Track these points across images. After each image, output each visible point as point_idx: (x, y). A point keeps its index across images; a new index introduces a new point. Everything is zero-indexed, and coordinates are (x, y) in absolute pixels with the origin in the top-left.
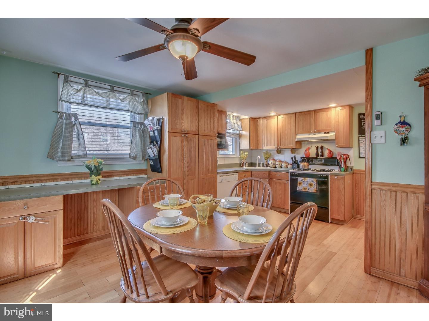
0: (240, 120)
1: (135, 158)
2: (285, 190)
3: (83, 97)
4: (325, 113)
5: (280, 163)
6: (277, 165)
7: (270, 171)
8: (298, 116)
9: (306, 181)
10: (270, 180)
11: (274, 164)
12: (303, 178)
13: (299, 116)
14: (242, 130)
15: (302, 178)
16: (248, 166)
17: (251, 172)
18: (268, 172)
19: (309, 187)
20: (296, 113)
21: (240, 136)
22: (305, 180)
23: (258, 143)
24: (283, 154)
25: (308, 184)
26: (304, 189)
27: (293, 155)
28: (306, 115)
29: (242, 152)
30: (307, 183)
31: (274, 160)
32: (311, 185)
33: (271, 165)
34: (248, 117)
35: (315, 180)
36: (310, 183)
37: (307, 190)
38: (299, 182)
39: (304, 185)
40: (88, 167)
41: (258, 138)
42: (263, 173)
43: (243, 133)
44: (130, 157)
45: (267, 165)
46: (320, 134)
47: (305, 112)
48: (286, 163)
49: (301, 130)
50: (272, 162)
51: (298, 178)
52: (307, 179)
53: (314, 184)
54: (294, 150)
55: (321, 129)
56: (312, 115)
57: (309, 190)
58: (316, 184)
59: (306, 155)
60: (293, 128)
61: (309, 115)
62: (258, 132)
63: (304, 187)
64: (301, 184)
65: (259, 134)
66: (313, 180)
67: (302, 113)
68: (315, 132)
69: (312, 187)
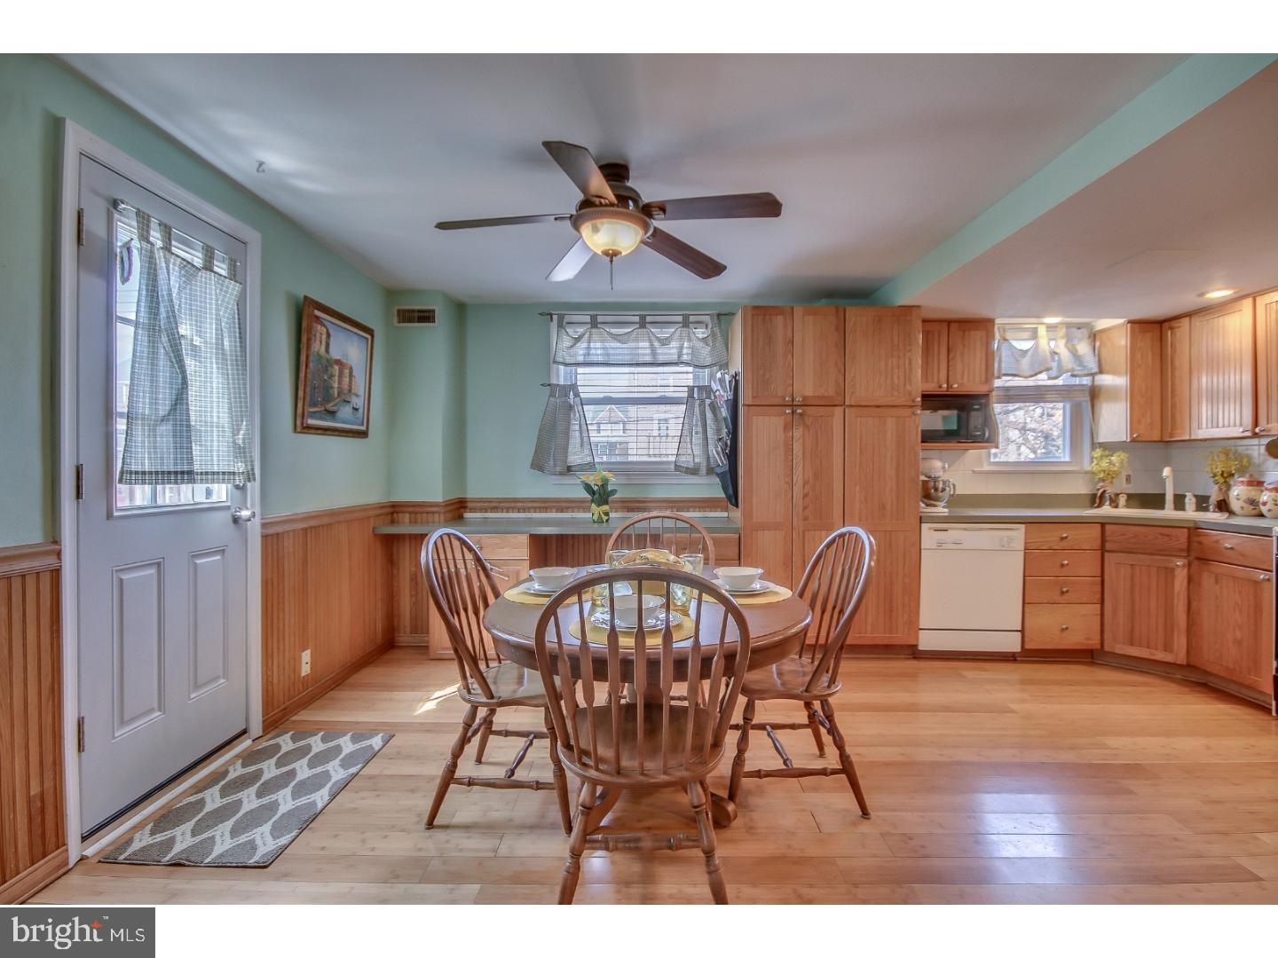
0: (1094, 336)
1: (694, 471)
3: (589, 348)
6: (1266, 504)
7: (1194, 530)
10: (1196, 562)
11: (1252, 502)
14: (1101, 372)
16: (1128, 506)
17: (1103, 525)
18: (1185, 531)
21: (1094, 393)
23: (1173, 417)
31: (1253, 483)
33: (1237, 506)
34: (1122, 321)
40: (588, 488)
42: (1162, 534)
43: (1106, 380)
44: (677, 467)
50: (1239, 492)
62: (1173, 374)
65: (1177, 380)
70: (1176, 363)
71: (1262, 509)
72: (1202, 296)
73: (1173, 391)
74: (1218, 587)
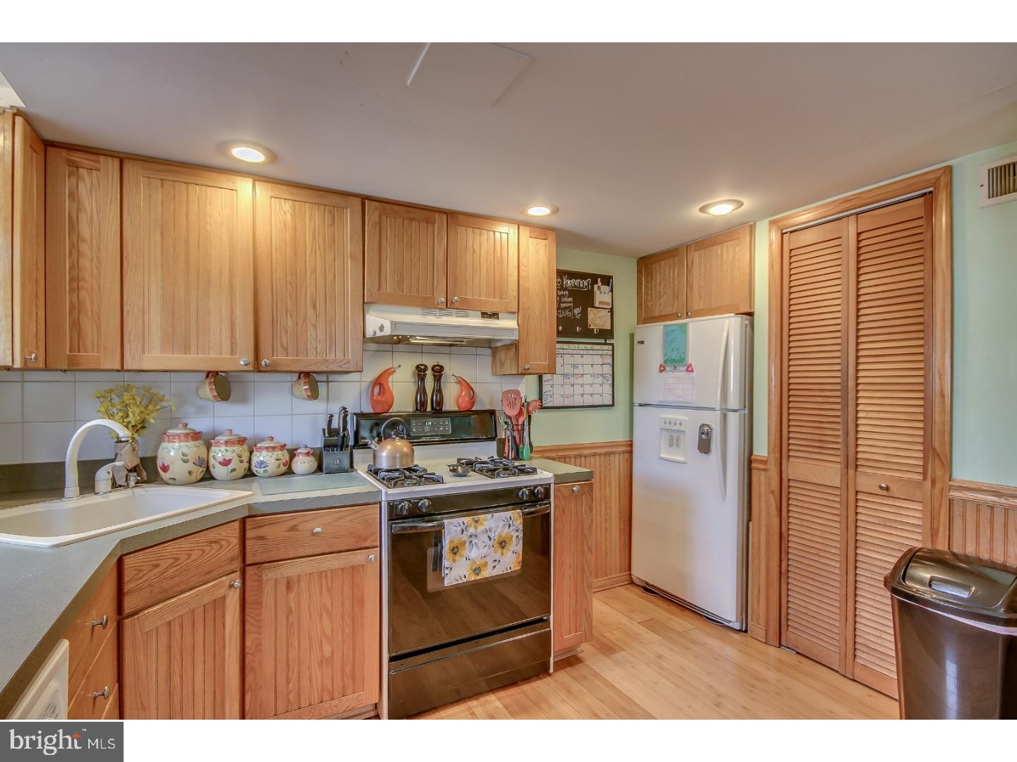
2: (356, 604)
5: (243, 450)
6: (226, 463)
8: (376, 215)
9: (481, 528)
12: (467, 520)
13: (380, 216)
15: (461, 520)
17: (121, 562)
19: (498, 556)
20: (364, 198)
22: (476, 528)
24: (244, 400)
25: (491, 543)
26: (475, 570)
27: (329, 407)
28: (412, 219)
30: (486, 539)
31: (197, 435)
32: (503, 544)
35: (516, 516)
36: (500, 536)
37: (487, 573)
38: (451, 542)
39: (474, 554)
41: (75, 290)
42: (210, 543)
46: (466, 316)
47: (409, 209)
48: (283, 447)
49: (389, 288)
50: (185, 450)
51: (446, 521)
52: (485, 520)
53: (517, 534)
54: (312, 380)
55: (470, 297)
56: (440, 229)
57: (494, 567)
58: (521, 535)
59: (374, 403)
60: (351, 268)
61: (423, 225)
62: (74, 247)
63: (475, 563)
64: (463, 548)
65: (85, 263)
66: (511, 519)
67: (396, 208)
68: (449, 305)
69: (508, 550)
70: (85, 231)
71: (219, 471)
72: (223, 147)
73: (76, 281)
74: (292, 596)
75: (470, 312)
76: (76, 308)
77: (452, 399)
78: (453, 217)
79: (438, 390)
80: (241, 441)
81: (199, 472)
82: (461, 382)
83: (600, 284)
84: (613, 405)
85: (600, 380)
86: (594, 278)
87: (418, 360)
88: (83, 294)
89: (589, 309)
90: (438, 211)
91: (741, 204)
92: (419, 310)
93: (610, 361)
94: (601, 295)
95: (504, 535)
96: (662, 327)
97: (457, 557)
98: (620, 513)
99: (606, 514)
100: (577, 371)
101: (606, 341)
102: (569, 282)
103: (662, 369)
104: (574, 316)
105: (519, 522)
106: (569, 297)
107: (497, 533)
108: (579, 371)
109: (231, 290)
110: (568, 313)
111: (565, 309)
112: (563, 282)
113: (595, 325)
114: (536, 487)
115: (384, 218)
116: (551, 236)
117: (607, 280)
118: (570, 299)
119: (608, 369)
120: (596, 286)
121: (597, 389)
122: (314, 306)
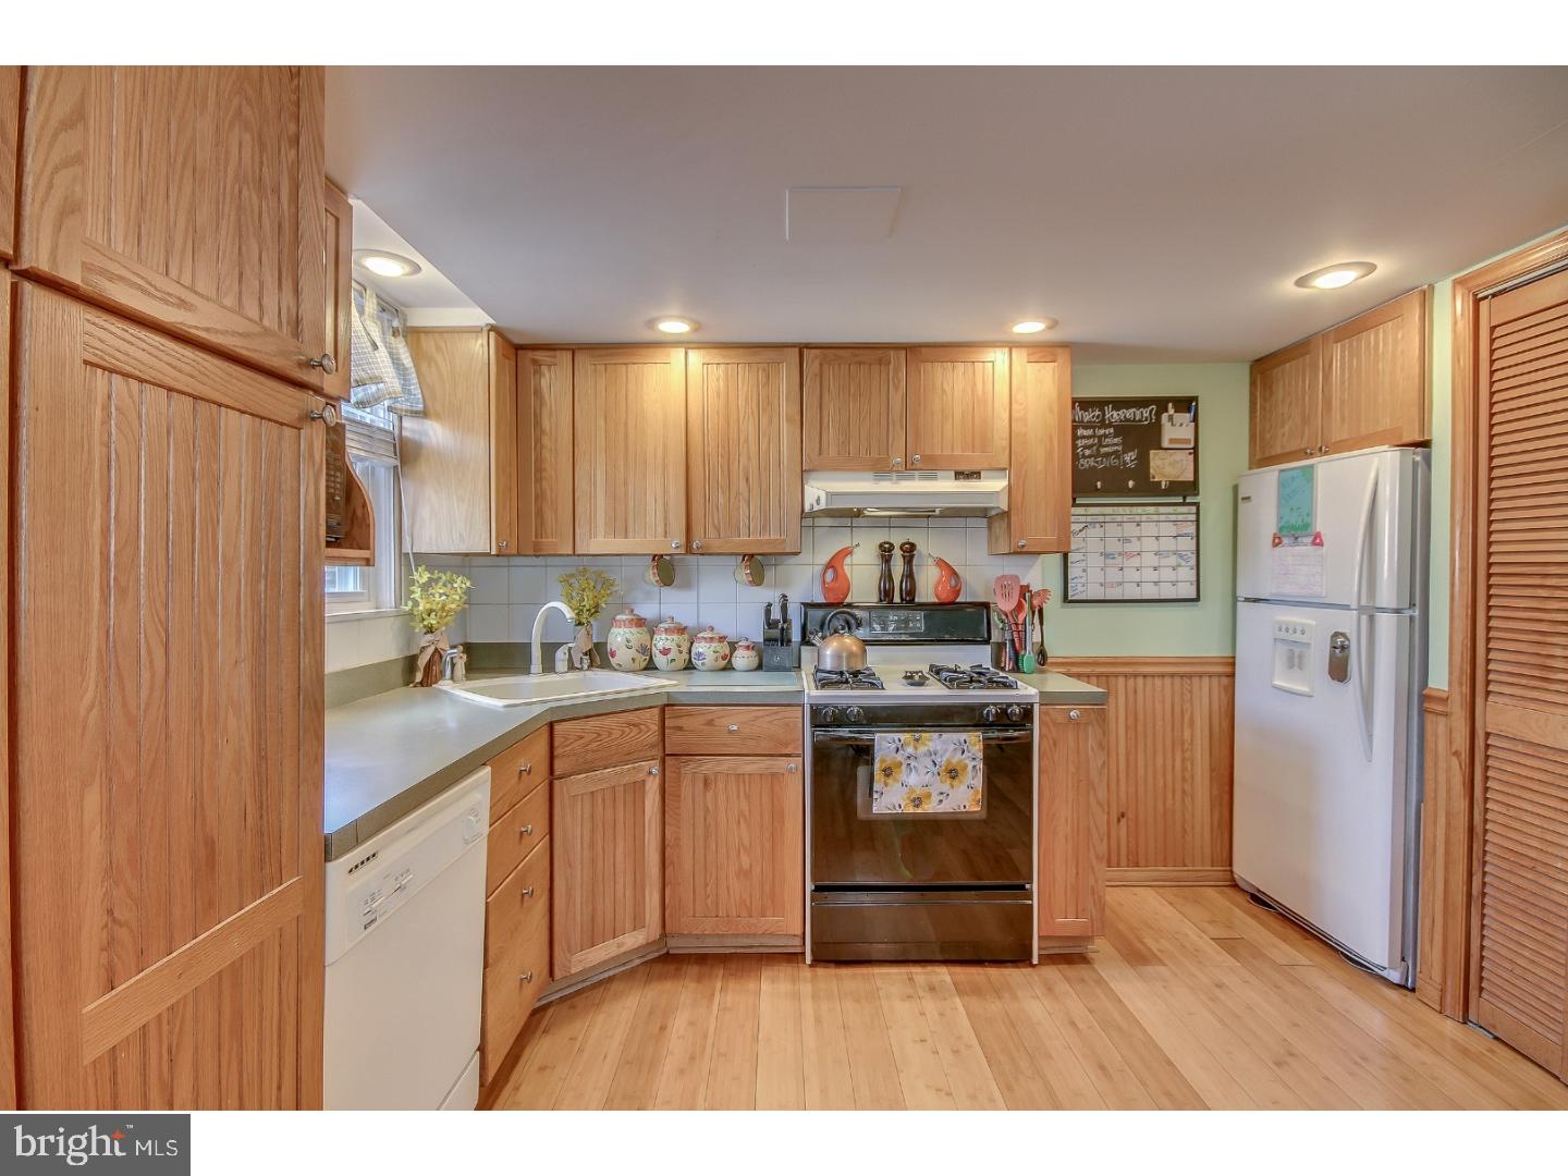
2: (777, 815)
4: (960, 367)
5: (683, 640)
6: (665, 652)
7: (668, 707)
8: (817, 363)
9: (922, 749)
11: (645, 650)
12: (905, 737)
13: (821, 365)
15: (896, 736)
17: (552, 727)
18: (656, 711)
19: (945, 787)
20: (802, 348)
21: (405, 453)
22: (916, 748)
23: (540, 513)
24: (687, 585)
25: (935, 770)
26: (914, 800)
27: (768, 594)
28: (860, 363)
29: (422, 576)
30: (930, 765)
31: (640, 622)
32: (953, 773)
33: (623, 656)
35: (974, 741)
36: (949, 762)
37: (930, 807)
38: (883, 761)
39: (913, 779)
41: (539, 480)
42: (629, 725)
45: (599, 656)
46: (934, 478)
47: (856, 351)
48: (722, 639)
49: (833, 451)
50: (628, 636)
51: (877, 736)
52: (929, 740)
53: (974, 763)
54: (757, 564)
55: (938, 452)
56: (896, 371)
57: (941, 801)
58: (981, 765)
59: (826, 589)
60: (787, 431)
61: (876, 368)
62: (538, 441)
63: (913, 791)
64: (898, 770)
65: (546, 453)
66: (965, 742)
67: (841, 352)
68: (909, 468)
69: (961, 782)
70: (546, 424)
71: (660, 660)
72: (651, 323)
73: (539, 470)
74: (709, 795)
75: (939, 473)
76: (540, 497)
77: (929, 586)
78: (915, 352)
79: (909, 575)
80: (682, 630)
81: (642, 661)
82: (941, 563)
83: (1171, 411)
84: (1197, 599)
85: (1173, 560)
86: (1161, 404)
87: (882, 536)
88: (545, 484)
89: (1152, 452)
90: (892, 348)
91: (1372, 268)
92: (871, 475)
93: (1192, 529)
94: (1176, 428)
95: (954, 761)
96: (1277, 473)
97: (890, 781)
98: (1212, 770)
99: (1184, 769)
100: (1128, 547)
101: (1184, 498)
102: (1115, 413)
103: (1277, 541)
104: (1125, 463)
105: (977, 747)
106: (1115, 437)
107: (945, 759)
108: (1134, 547)
109: (665, 467)
110: (1113, 461)
111: (1107, 455)
112: (1104, 415)
113: (1164, 476)
114: (1010, 705)
115: (825, 367)
116: (1064, 356)
117: (1186, 404)
118: (1116, 440)
119: (1188, 545)
120: (1165, 417)
121: (1167, 574)
122: (747, 480)
